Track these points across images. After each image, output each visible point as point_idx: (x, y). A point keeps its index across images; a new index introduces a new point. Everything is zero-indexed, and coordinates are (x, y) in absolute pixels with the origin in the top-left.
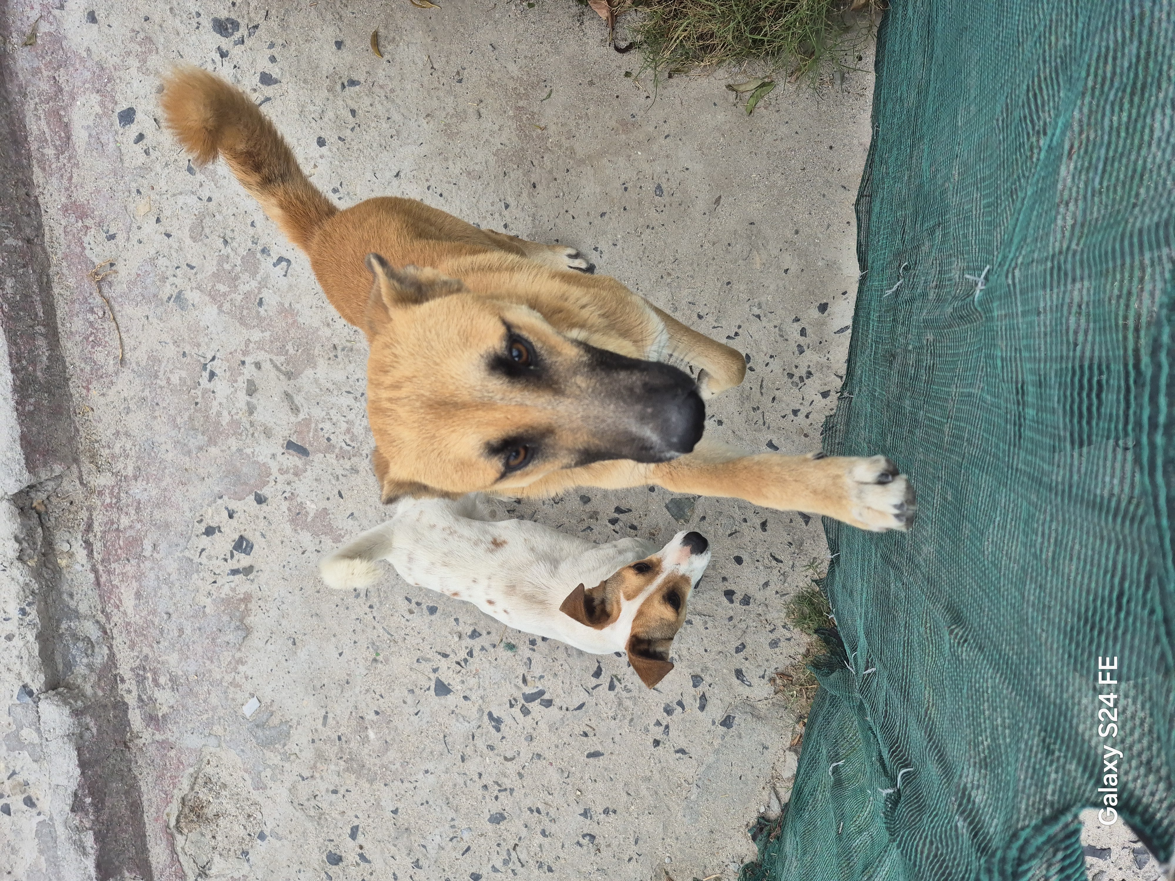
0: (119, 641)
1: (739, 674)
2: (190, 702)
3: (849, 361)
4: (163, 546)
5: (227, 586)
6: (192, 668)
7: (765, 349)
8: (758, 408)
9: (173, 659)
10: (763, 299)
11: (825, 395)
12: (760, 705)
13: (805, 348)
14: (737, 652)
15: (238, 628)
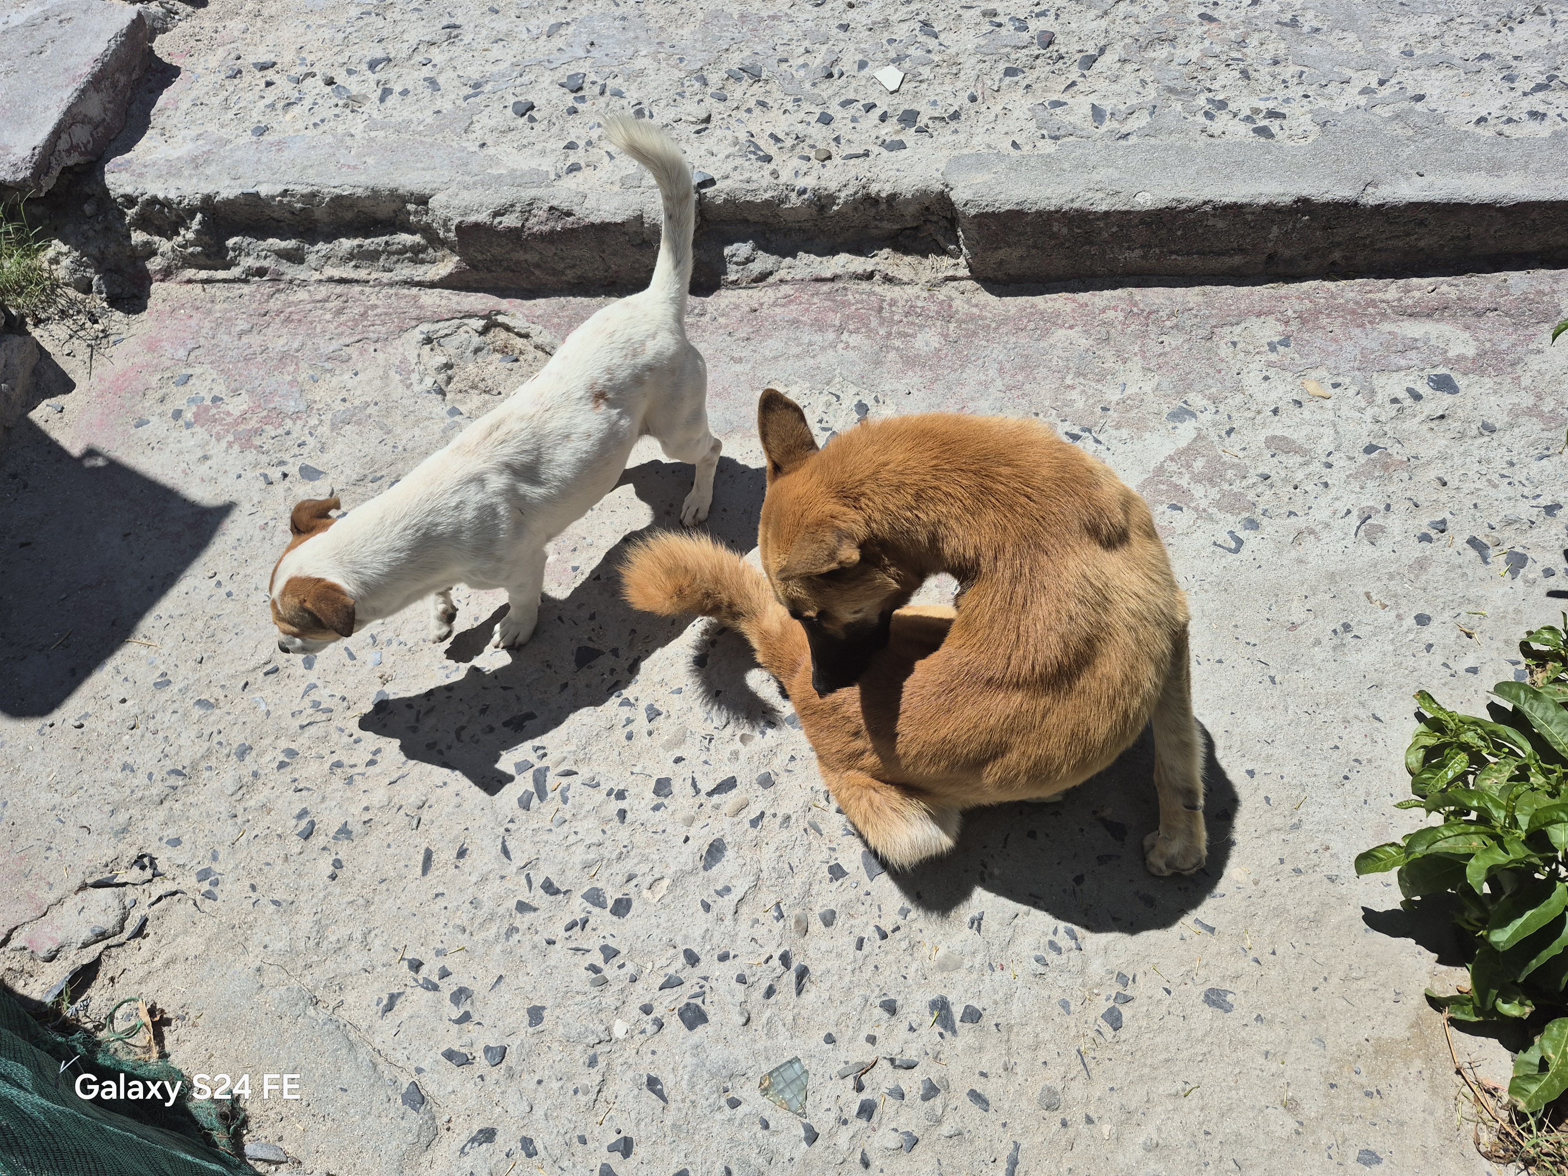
1: (487, 1136)
14: (524, 1139)
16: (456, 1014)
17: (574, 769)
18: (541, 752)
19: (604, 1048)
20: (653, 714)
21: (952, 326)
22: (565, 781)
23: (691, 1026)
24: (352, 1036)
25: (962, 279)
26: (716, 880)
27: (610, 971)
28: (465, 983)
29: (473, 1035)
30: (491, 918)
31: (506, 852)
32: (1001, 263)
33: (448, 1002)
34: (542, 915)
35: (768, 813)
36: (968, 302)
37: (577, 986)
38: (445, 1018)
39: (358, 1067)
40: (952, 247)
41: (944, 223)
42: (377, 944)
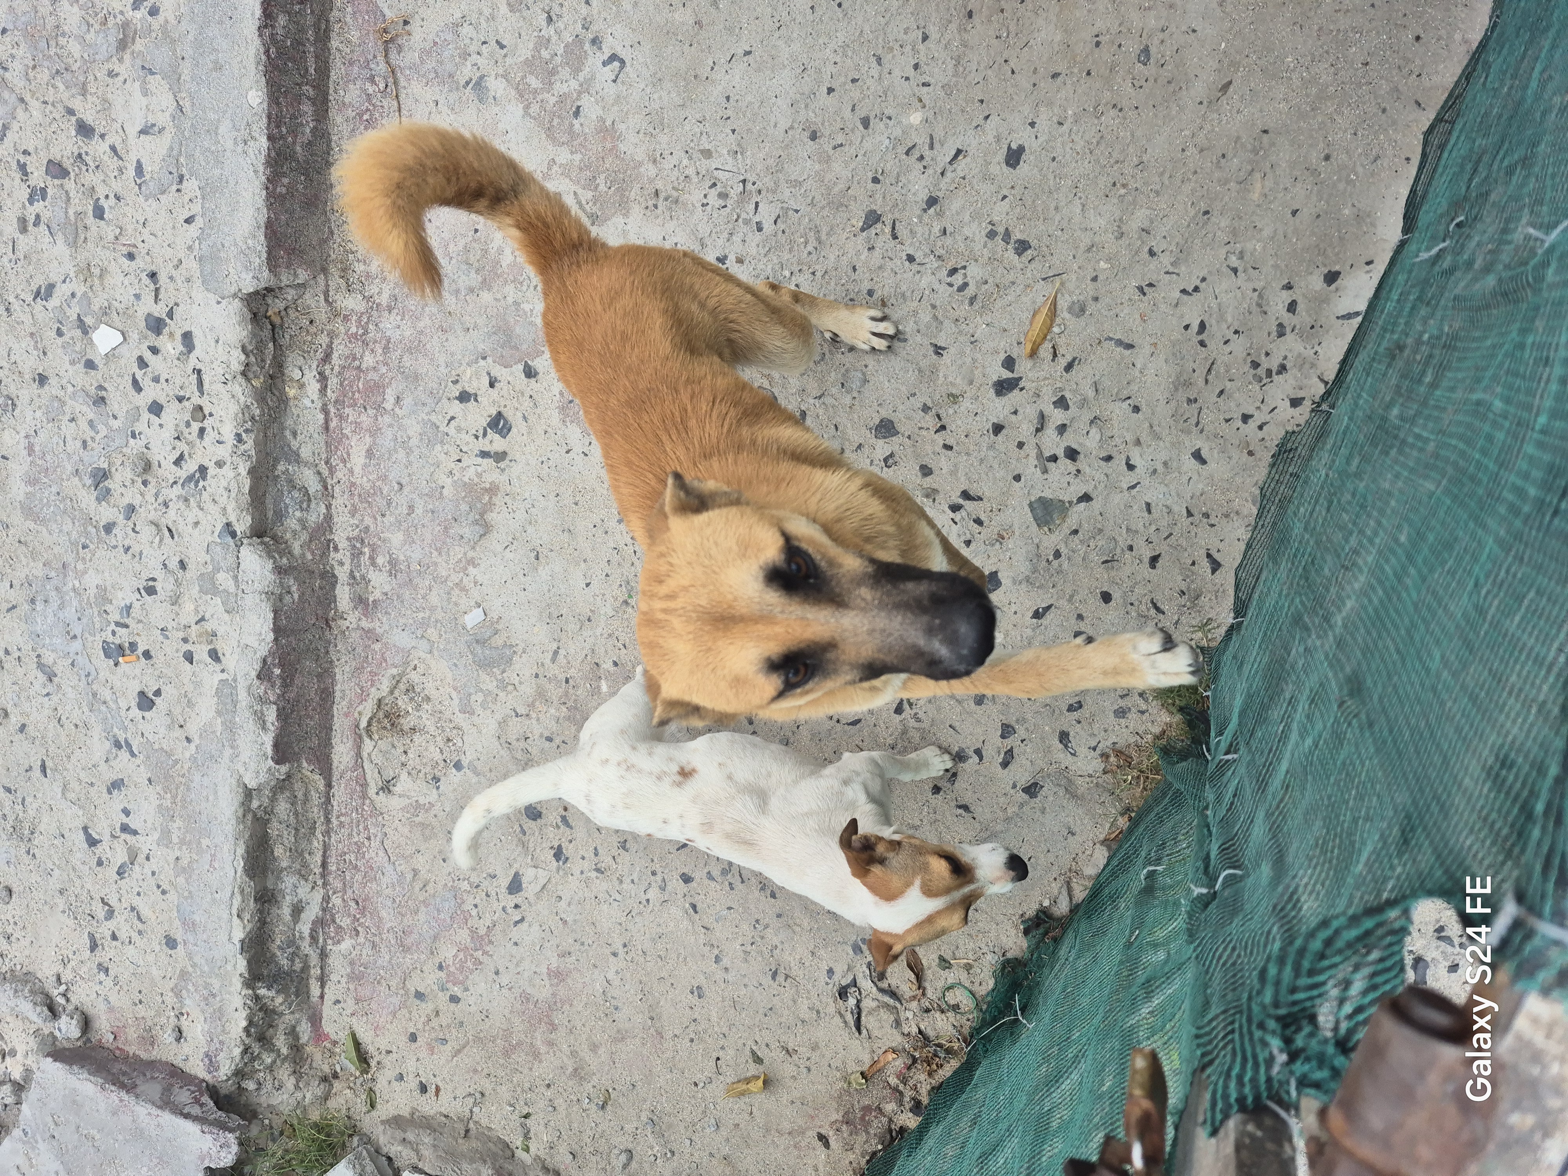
0: (340, 501)
1: (1064, 737)
2: (407, 594)
3: (1344, 362)
4: (407, 401)
5: (473, 468)
6: (416, 554)
7: (1230, 319)
8: (1196, 400)
9: (396, 539)
10: (1249, 246)
11: (1295, 403)
12: (1079, 781)
13: (1288, 330)
14: (1069, 710)
15: (476, 522)
29: (992, 747)
33: (965, 766)
38: (977, 767)
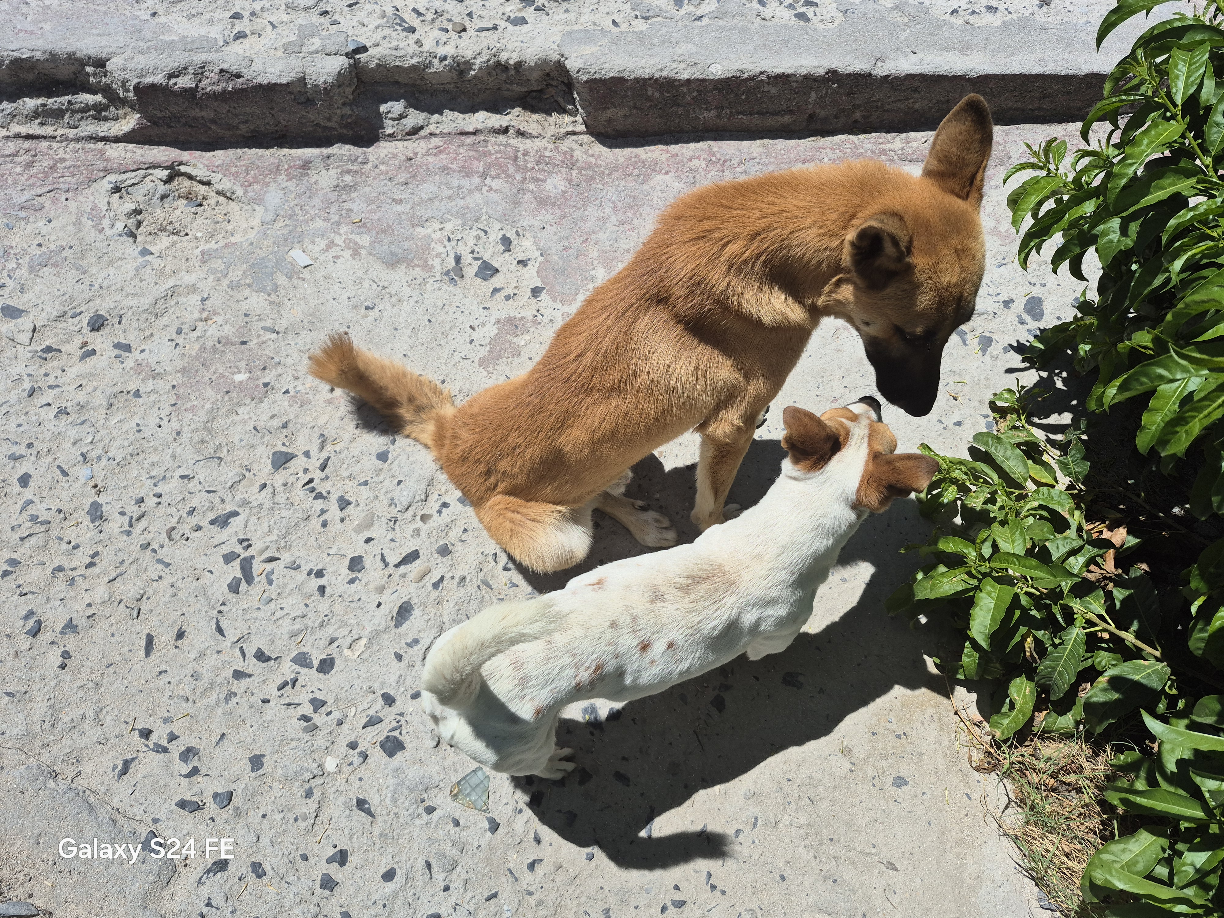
0: (398, 145)
1: (221, 866)
5: (444, 250)
14: (254, 864)
15: (395, 255)
16: (186, 769)
17: (277, 555)
18: (246, 544)
19: (318, 781)
20: (344, 503)
21: (575, 172)
22: (269, 566)
23: (391, 754)
24: (92, 800)
25: (580, 133)
26: (406, 634)
27: (318, 719)
28: (192, 742)
29: (202, 785)
30: (211, 686)
31: (220, 630)
32: (610, 120)
33: (177, 761)
34: (256, 679)
35: (447, 577)
36: (586, 152)
37: (291, 734)
38: (176, 774)
39: (99, 826)
40: (570, 107)
41: (562, 87)
42: (108, 720)
